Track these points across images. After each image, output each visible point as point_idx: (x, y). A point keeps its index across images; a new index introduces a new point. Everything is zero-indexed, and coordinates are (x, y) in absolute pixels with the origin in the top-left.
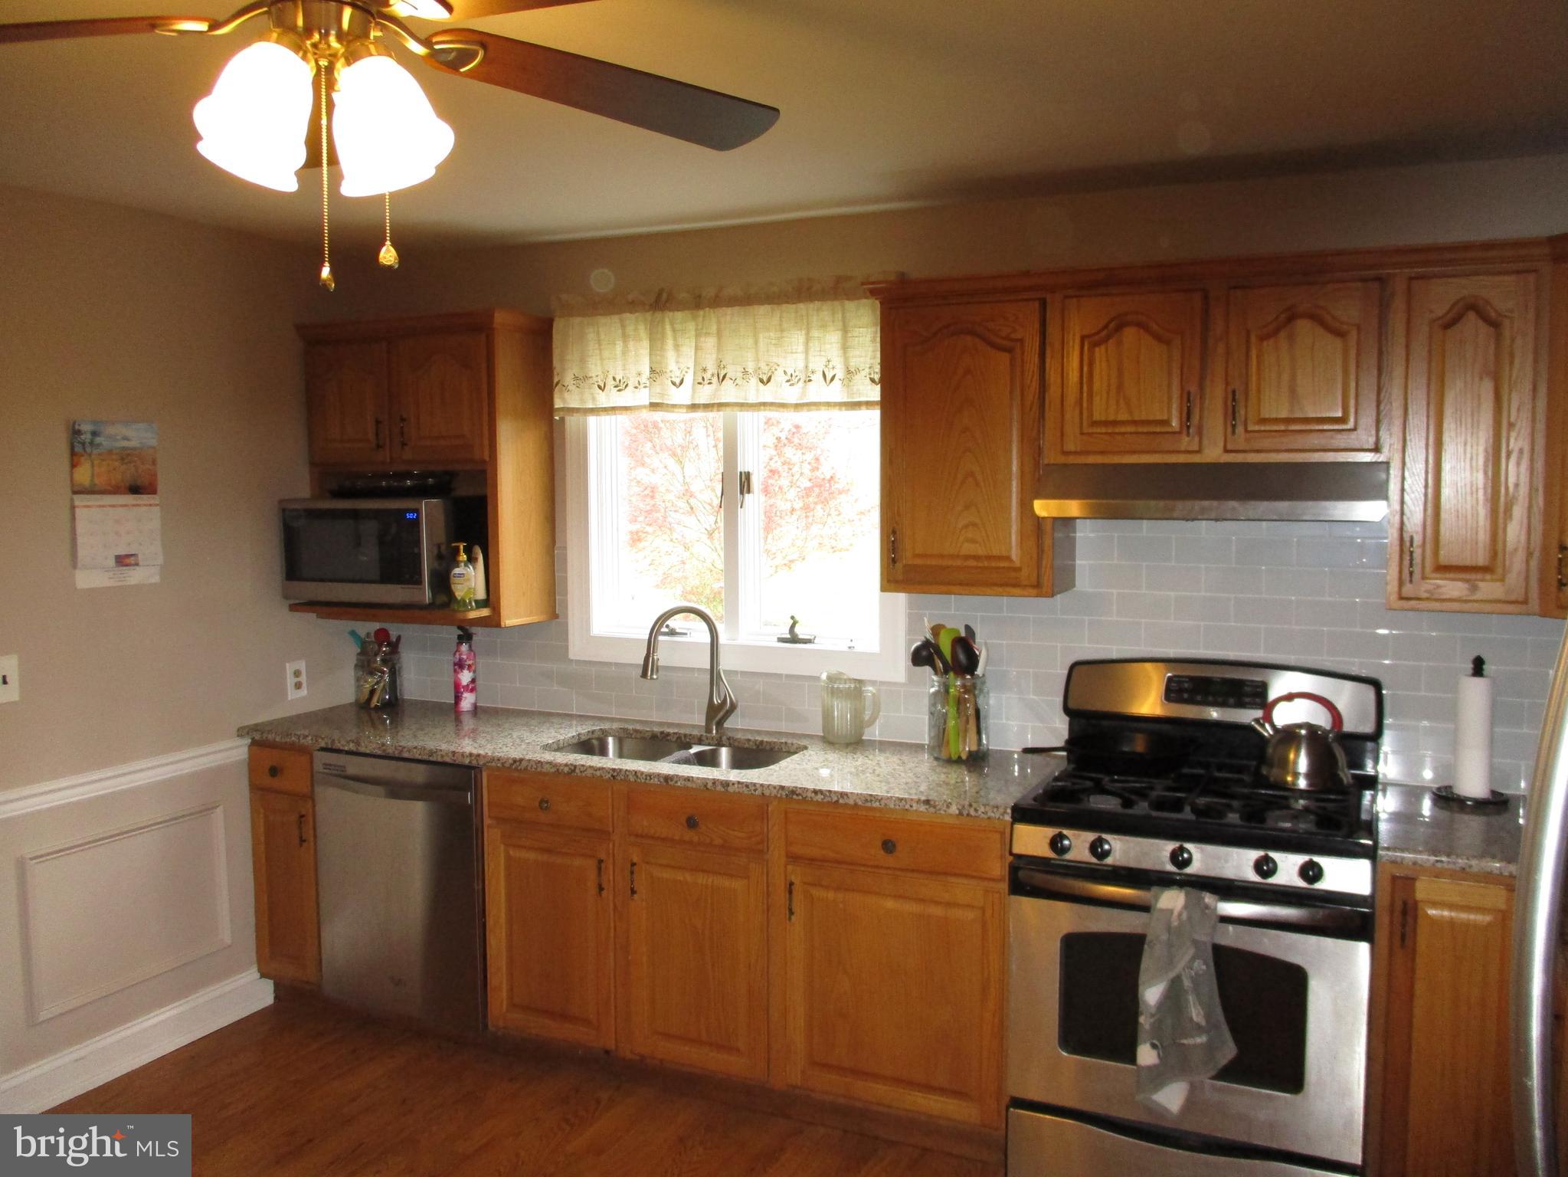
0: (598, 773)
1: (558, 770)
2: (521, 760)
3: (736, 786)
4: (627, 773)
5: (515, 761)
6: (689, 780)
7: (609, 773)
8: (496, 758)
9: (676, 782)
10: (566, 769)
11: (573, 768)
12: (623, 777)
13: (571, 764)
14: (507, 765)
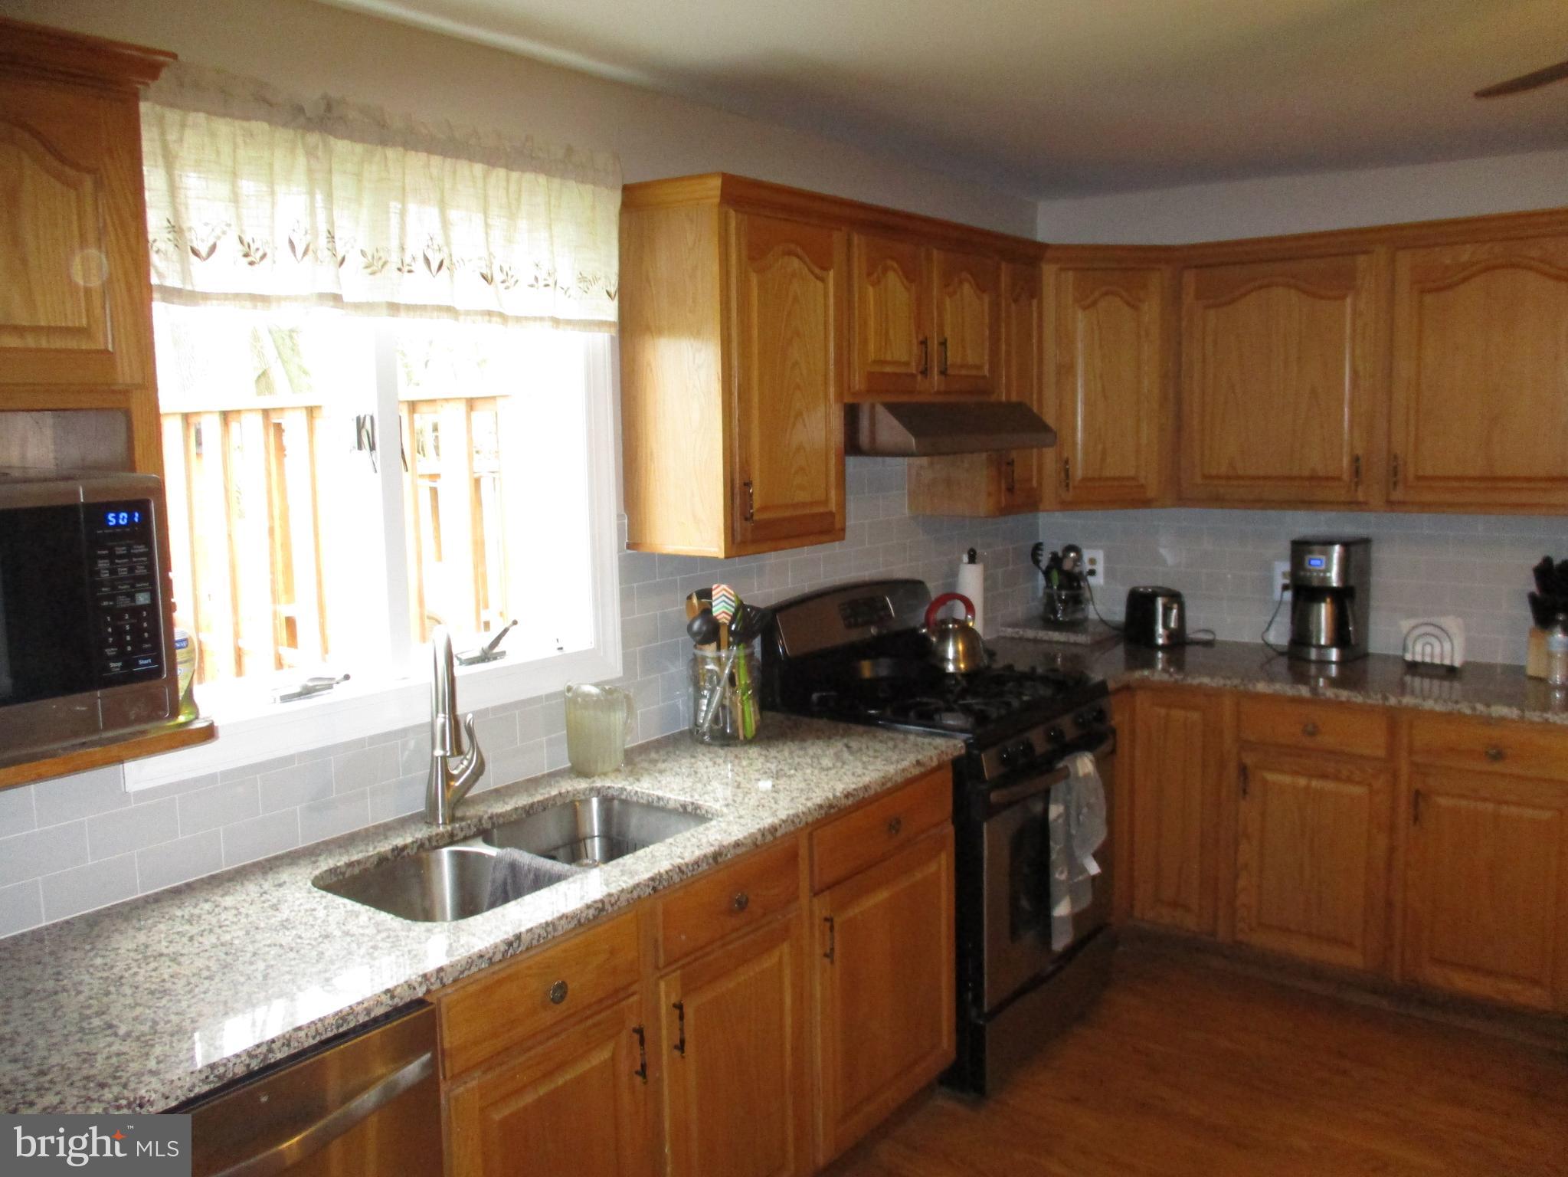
0: (635, 895)
1: (579, 921)
2: (518, 937)
3: (783, 825)
4: (670, 874)
5: (510, 944)
6: (738, 845)
7: (649, 886)
8: (475, 958)
9: (726, 855)
10: (591, 912)
11: (600, 905)
12: (666, 884)
13: (595, 902)
14: (499, 957)
